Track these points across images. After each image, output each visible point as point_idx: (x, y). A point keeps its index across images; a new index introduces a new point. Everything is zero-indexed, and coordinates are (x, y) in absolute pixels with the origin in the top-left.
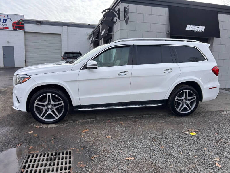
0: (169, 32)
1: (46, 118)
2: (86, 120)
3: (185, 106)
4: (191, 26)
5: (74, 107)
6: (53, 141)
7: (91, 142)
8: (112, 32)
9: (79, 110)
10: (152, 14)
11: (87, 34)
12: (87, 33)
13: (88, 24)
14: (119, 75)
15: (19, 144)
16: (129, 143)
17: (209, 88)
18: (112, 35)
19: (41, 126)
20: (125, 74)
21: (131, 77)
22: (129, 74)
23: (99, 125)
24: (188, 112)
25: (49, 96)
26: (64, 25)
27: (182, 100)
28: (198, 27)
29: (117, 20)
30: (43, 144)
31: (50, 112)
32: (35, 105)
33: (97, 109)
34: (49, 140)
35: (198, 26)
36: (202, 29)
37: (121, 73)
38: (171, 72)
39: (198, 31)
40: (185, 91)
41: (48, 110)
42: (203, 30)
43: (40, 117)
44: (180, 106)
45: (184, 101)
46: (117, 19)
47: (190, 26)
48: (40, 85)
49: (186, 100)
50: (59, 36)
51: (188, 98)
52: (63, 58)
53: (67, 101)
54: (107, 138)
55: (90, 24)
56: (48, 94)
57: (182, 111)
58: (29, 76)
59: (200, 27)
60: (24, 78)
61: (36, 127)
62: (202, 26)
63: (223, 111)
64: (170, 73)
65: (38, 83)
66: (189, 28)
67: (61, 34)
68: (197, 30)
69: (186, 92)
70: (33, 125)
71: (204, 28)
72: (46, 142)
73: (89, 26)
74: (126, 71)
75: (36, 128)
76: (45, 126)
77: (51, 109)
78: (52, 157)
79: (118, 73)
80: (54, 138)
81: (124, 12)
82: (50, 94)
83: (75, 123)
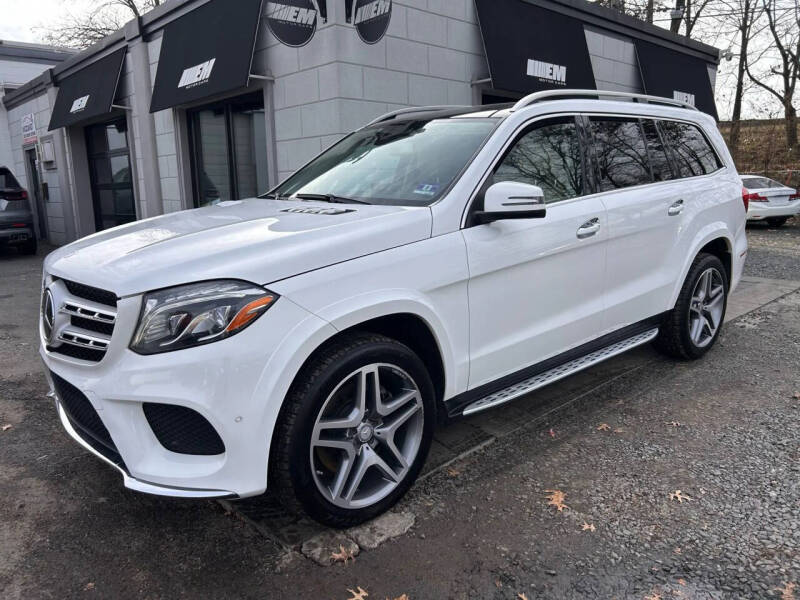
4: (537, 62)
28: (552, 69)
29: (315, 22)
35: (551, 66)
39: (554, 81)
42: (564, 78)
47: (533, 61)
59: (556, 68)
66: (534, 68)
68: (551, 77)
71: (564, 70)
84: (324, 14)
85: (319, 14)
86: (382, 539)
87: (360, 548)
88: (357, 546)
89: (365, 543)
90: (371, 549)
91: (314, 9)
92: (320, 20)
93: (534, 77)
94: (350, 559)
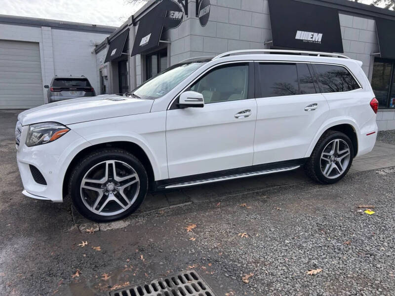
0: (272, 41)
1: (103, 211)
2: (175, 206)
3: (334, 166)
4: (303, 32)
5: (157, 183)
6: (142, 257)
7: (217, 248)
8: (168, 40)
9: (166, 187)
10: (243, 8)
11: (92, 44)
12: (91, 41)
13: (93, 25)
14: (237, 117)
15: (75, 273)
16: (287, 241)
17: (367, 135)
18: (169, 44)
19: (96, 227)
20: (247, 116)
21: (256, 120)
22: (252, 115)
23: (207, 214)
24: (338, 175)
25: (111, 165)
26: (43, 26)
27: (330, 156)
28: (313, 35)
29: (182, 18)
30: (126, 266)
31: (112, 197)
32: (83, 185)
33: (198, 183)
34: (132, 255)
35: (313, 33)
36: (318, 37)
37: (240, 113)
38: (314, 109)
39: (313, 41)
40: (336, 140)
41: (107, 194)
42: (320, 40)
43: (93, 210)
44: (328, 166)
45: (333, 158)
46: (182, 16)
47: (300, 32)
48: (93, 144)
49: (336, 157)
50: (34, 47)
51: (340, 153)
52: (54, 89)
53: (146, 172)
54: (242, 236)
55: (95, 25)
56: (108, 162)
57: (330, 175)
58: (65, 126)
59: (316, 34)
60: (54, 130)
61: (88, 230)
62: (318, 32)
63: (377, 170)
64: (314, 111)
65: (88, 140)
66: (301, 35)
67: (38, 43)
68: (311, 39)
69: (337, 142)
70: (78, 227)
71: (321, 35)
72: (128, 260)
73: (94, 29)
74: (247, 111)
75: (89, 232)
76: (104, 227)
77: (114, 190)
78: (166, 290)
79: (235, 114)
80: (142, 250)
81: (195, 4)
82: (113, 162)
83: (159, 214)
84: (187, 14)
85: (184, 14)
86: (109, 229)
87: (99, 230)
88: (98, 229)
89: (102, 229)
90: (102, 231)
91: (182, 11)
92: (185, 16)
93: (300, 40)
94: (92, 232)
